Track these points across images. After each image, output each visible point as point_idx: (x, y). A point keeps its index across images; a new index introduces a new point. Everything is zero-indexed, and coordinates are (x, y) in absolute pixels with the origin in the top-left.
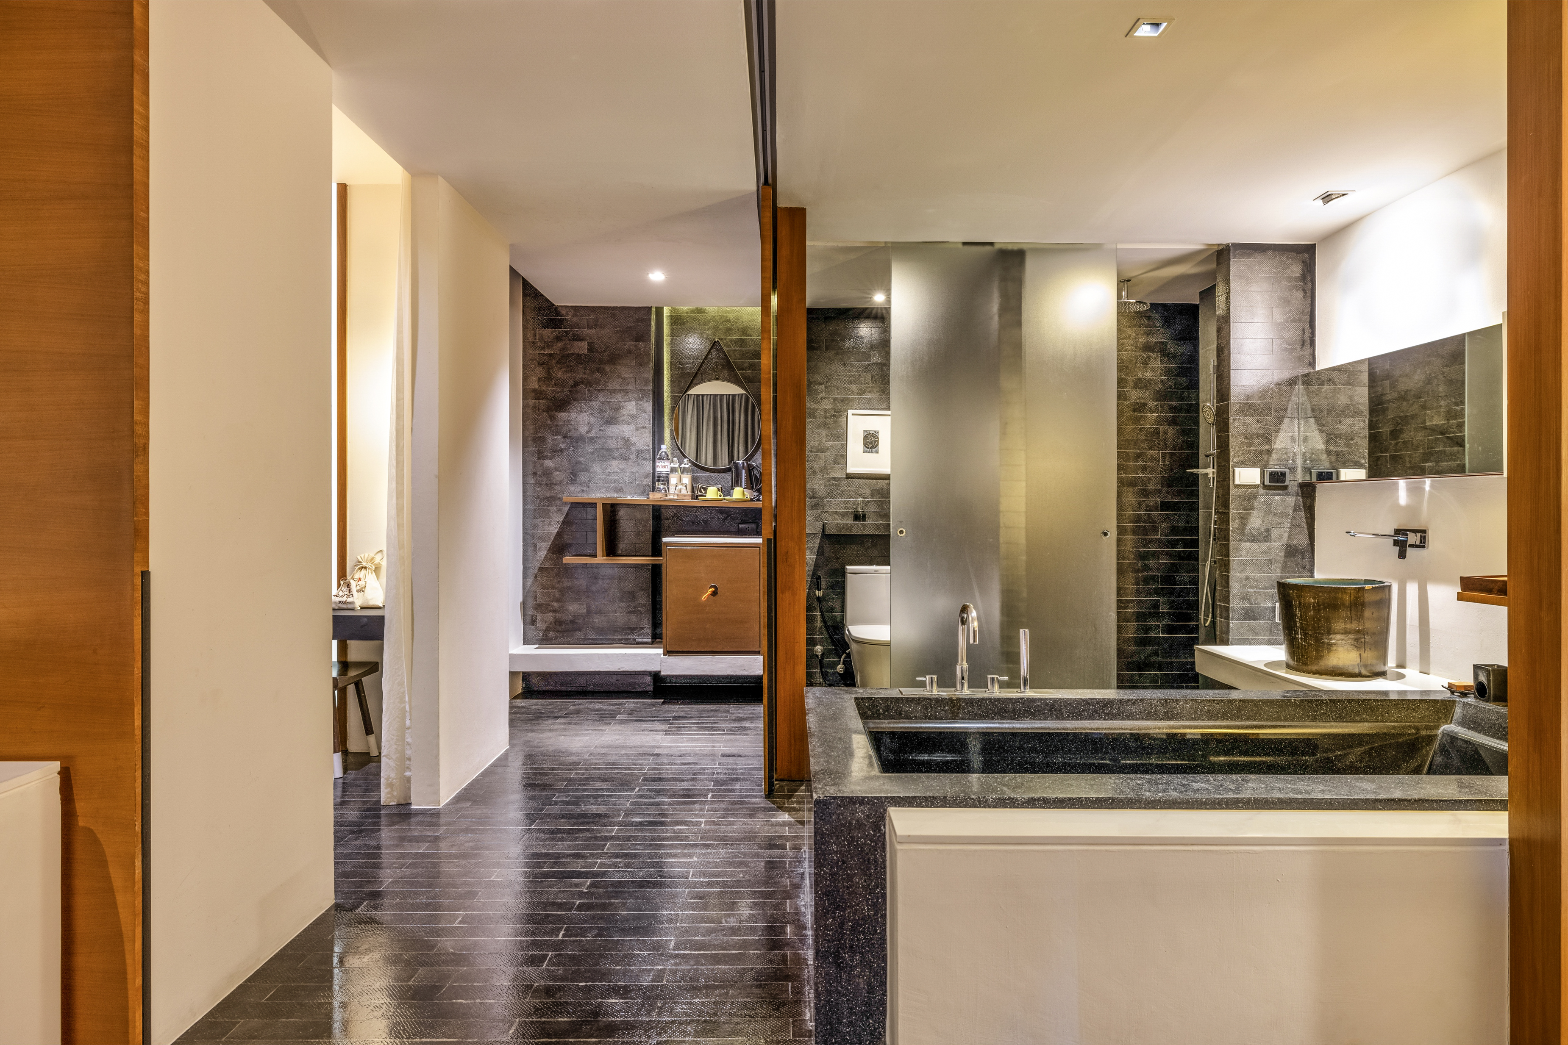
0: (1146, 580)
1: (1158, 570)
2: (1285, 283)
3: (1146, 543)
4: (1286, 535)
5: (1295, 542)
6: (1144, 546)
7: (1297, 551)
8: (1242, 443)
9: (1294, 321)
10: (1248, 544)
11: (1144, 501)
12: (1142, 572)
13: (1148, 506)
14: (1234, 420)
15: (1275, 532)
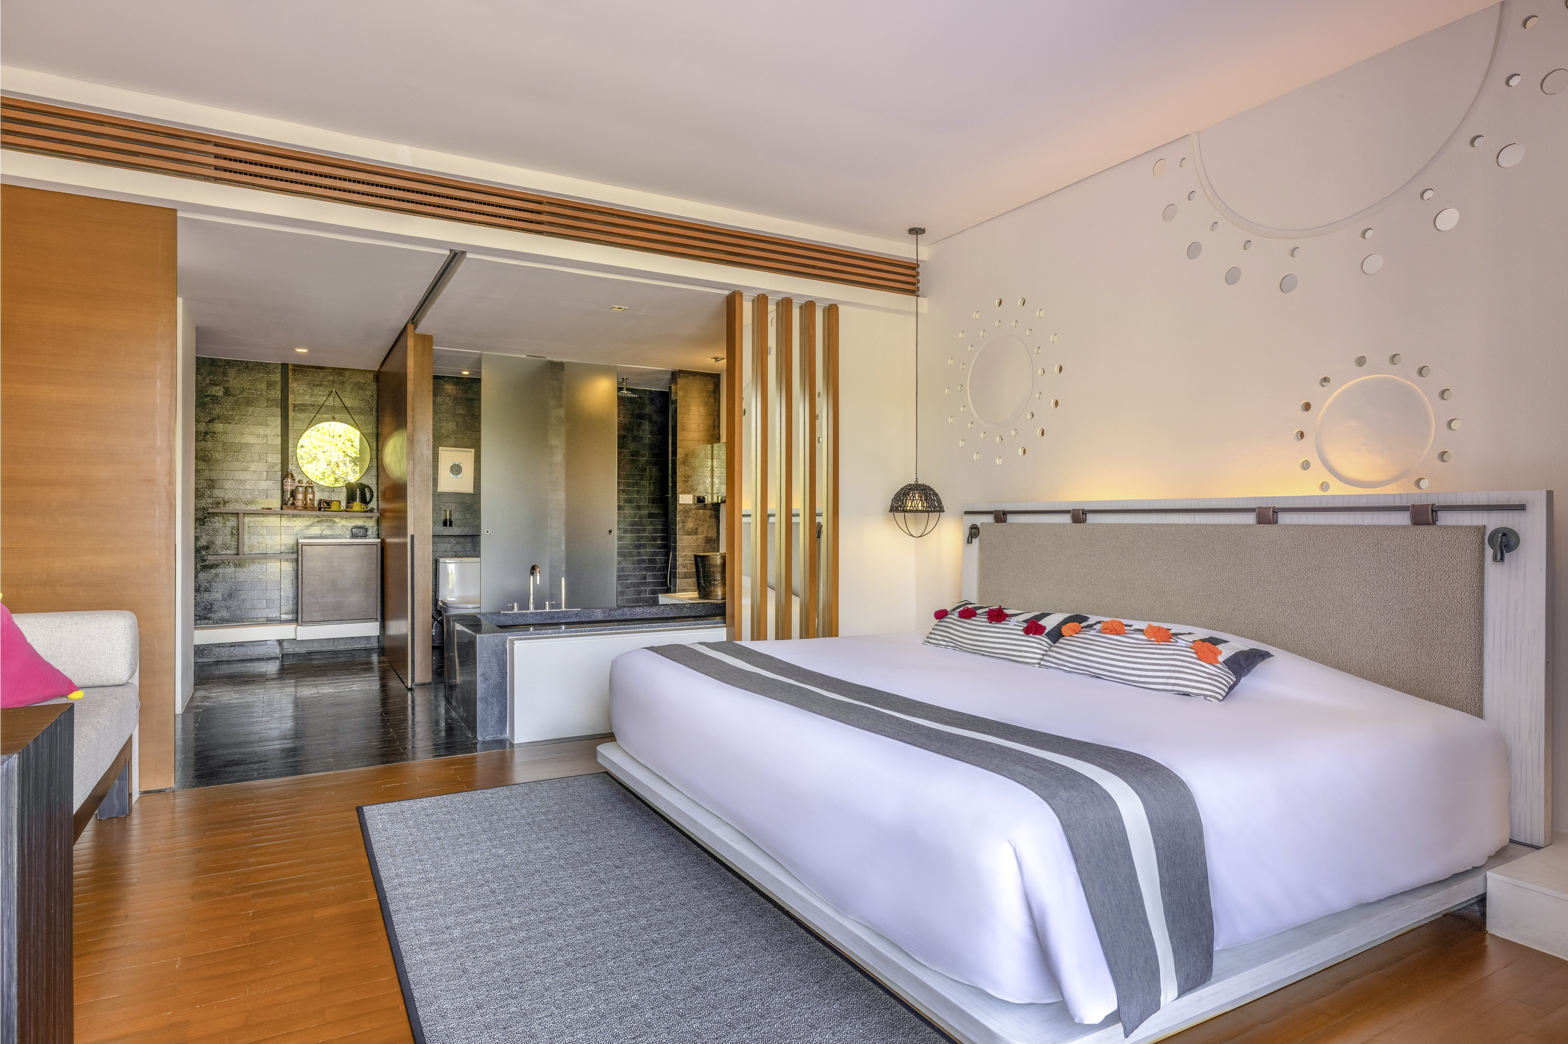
0: (640, 562)
1: (646, 555)
2: (705, 394)
3: (639, 538)
4: (705, 532)
5: (710, 535)
6: (638, 541)
7: (711, 539)
8: (684, 481)
9: (710, 414)
10: (686, 536)
11: (638, 513)
12: (637, 557)
13: (640, 515)
14: (679, 468)
15: (700, 530)
